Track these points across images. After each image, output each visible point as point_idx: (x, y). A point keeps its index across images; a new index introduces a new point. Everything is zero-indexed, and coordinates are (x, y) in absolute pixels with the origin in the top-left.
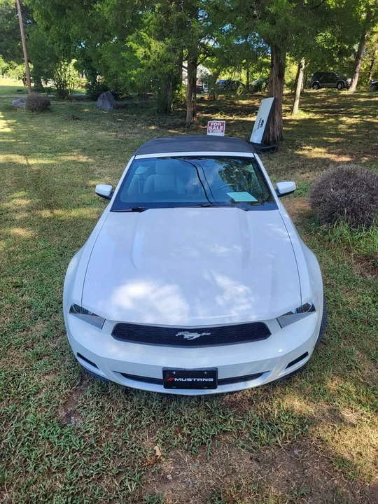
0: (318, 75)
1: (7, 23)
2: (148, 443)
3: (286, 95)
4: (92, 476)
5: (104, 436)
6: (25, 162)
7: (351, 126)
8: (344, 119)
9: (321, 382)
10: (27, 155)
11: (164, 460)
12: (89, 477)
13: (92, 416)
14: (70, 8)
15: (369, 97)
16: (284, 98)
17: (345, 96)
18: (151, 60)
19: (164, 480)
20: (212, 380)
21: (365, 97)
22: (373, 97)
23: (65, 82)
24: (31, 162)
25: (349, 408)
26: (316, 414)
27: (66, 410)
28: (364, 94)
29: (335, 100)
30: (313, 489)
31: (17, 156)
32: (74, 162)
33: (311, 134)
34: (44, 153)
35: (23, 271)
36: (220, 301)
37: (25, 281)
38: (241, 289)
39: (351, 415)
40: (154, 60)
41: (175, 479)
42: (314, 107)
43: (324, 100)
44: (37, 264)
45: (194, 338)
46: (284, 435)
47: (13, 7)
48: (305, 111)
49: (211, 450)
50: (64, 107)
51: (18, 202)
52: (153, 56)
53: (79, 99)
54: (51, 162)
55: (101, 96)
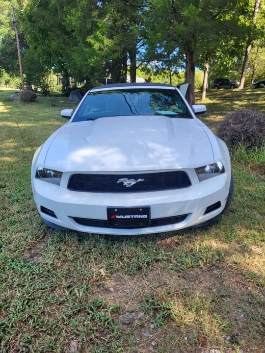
0: (217, 81)
1: (9, 48)
2: (95, 269)
3: (197, 92)
4: (47, 288)
5: (59, 265)
6: (16, 125)
7: (242, 106)
8: (237, 102)
9: (232, 230)
10: (17, 122)
11: (108, 278)
12: (44, 289)
13: (51, 254)
14: (50, 31)
15: (253, 92)
16: (196, 94)
17: (236, 91)
18: (104, 52)
19: (107, 290)
20: (146, 216)
21: (250, 92)
22: (255, 91)
23: (47, 85)
24: (20, 125)
25: (255, 245)
26: (229, 249)
27: (30, 253)
28: (249, 90)
29: (230, 94)
30: (231, 293)
31: (11, 123)
32: (50, 125)
33: (215, 110)
34: (30, 121)
35: (7, 179)
36: (151, 156)
37: (8, 184)
38: (168, 150)
39: (257, 249)
40: (106, 51)
41: (117, 290)
42: (216, 98)
43: (222, 94)
44: (18, 175)
45: (131, 185)
46: (205, 261)
47: (13, 37)
48: (210, 99)
49: (147, 272)
50: (46, 100)
51: (8, 144)
52: (105, 49)
53: (57, 95)
54: (35, 125)
55: (72, 92)
